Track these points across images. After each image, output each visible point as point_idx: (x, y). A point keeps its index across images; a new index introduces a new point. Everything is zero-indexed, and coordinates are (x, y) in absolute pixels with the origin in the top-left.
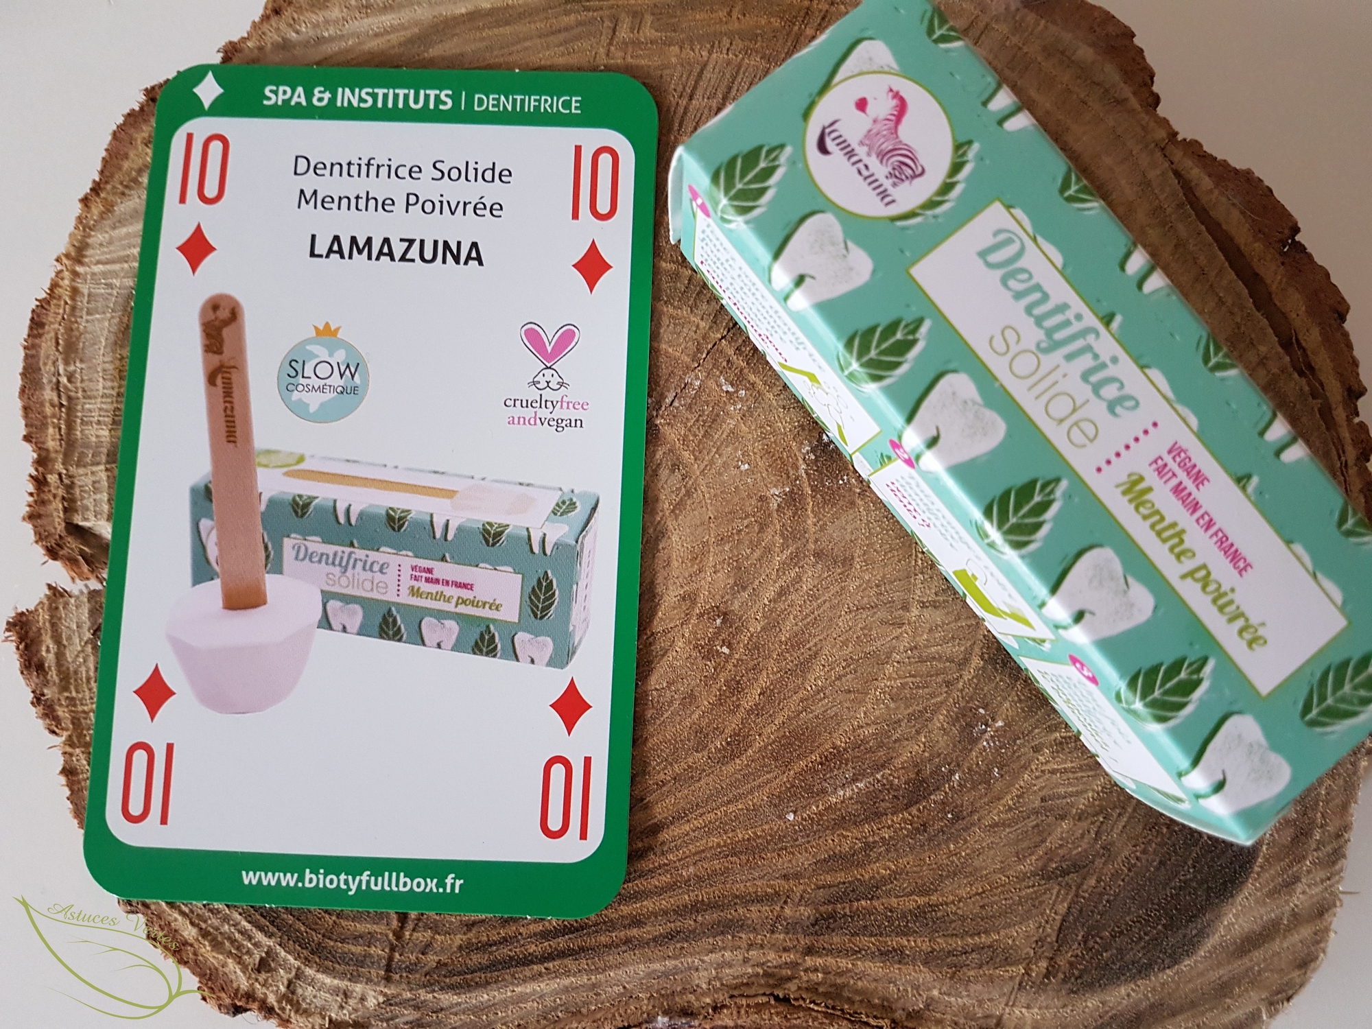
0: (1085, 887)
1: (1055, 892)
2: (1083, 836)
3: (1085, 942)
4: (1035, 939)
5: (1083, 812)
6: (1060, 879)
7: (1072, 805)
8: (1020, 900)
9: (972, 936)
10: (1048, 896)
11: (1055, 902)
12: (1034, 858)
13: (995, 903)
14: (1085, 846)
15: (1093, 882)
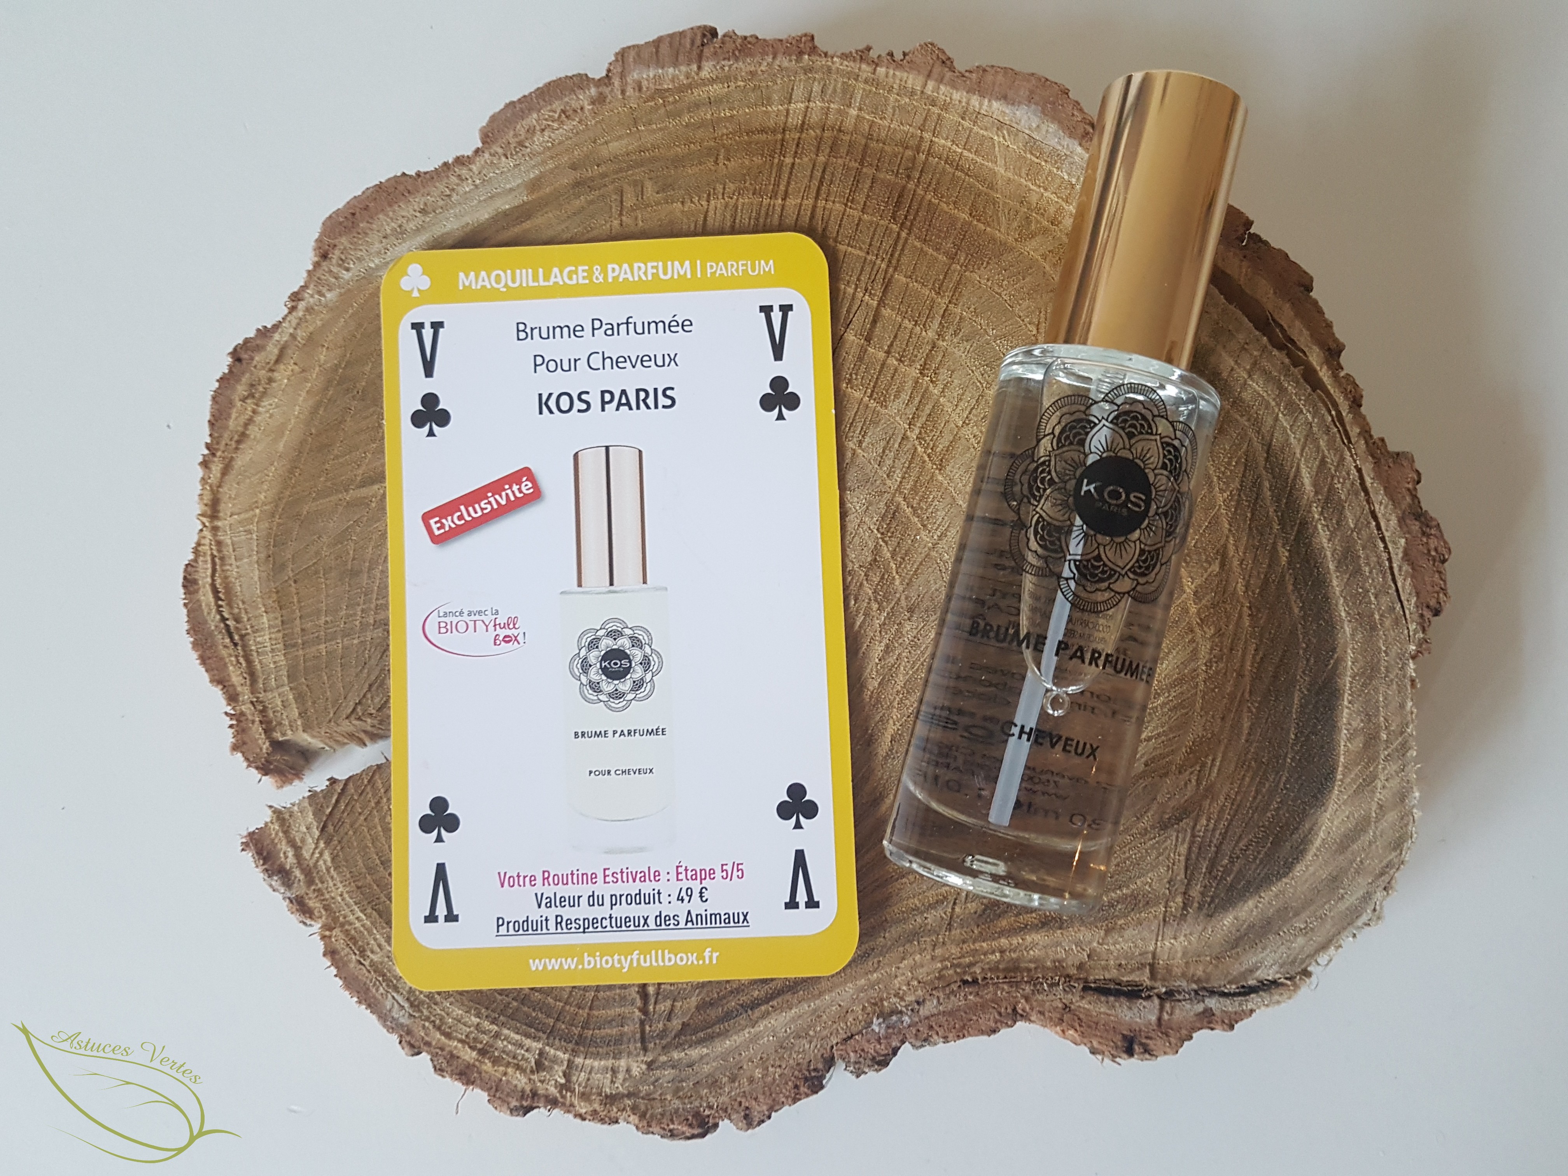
0: (1198, 827)
1: (1174, 838)
2: (1186, 784)
3: (1210, 873)
4: (1166, 880)
5: (1182, 766)
6: (1175, 826)
7: (1170, 763)
8: (1146, 851)
9: (1114, 891)
10: (1169, 841)
11: (1176, 845)
12: (1149, 814)
13: (1128, 859)
14: (1189, 794)
15: (1205, 822)
